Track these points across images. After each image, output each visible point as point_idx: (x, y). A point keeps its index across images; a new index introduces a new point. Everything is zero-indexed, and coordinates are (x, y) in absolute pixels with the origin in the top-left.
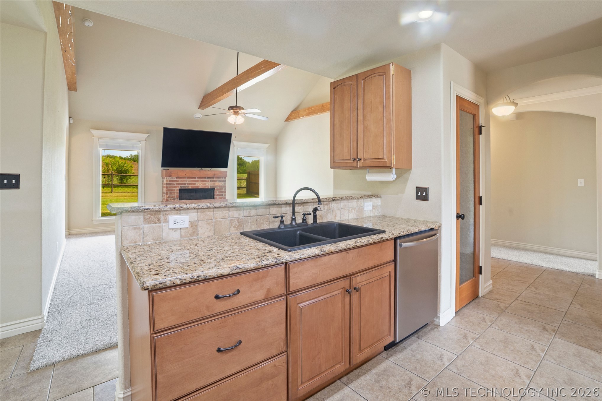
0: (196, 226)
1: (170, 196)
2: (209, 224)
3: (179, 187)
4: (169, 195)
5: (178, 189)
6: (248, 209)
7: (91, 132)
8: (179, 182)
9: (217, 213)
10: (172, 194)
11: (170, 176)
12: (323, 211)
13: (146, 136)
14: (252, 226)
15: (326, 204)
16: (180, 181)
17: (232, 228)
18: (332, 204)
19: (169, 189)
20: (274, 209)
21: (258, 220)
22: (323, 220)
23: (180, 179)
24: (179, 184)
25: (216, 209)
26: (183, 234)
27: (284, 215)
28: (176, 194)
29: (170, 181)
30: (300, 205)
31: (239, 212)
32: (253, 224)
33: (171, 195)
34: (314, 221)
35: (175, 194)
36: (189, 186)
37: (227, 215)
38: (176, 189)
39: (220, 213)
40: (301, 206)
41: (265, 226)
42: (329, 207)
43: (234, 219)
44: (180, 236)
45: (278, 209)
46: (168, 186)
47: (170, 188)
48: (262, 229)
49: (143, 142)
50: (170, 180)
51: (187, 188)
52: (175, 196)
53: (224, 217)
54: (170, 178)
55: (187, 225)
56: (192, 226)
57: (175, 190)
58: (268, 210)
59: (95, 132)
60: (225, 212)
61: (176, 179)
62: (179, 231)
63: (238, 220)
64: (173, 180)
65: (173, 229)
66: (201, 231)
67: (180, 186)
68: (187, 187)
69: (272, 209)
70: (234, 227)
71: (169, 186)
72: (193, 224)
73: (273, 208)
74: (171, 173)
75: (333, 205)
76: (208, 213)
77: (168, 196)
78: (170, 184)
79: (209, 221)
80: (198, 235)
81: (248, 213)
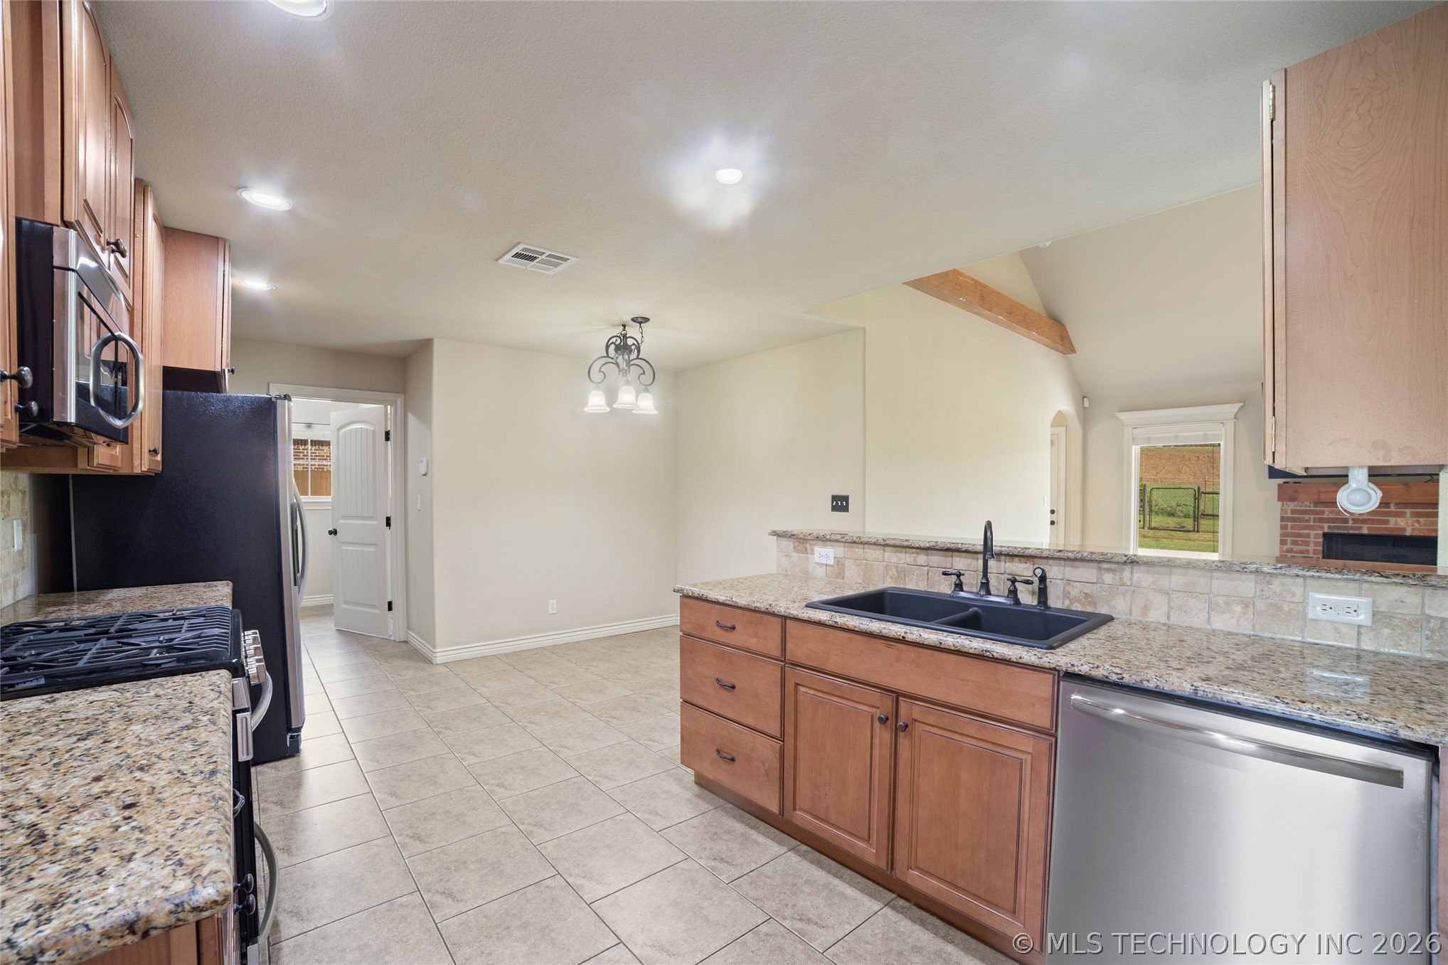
0: (842, 565)
1: (1292, 549)
2: (857, 565)
3: (1323, 527)
4: (1289, 546)
5: (1321, 532)
6: (913, 553)
7: (1118, 417)
8: (1325, 516)
9: (867, 552)
10: (1301, 545)
11: (1293, 499)
12: (1099, 585)
13: (1235, 407)
14: (920, 583)
15: (1109, 570)
16: (1326, 512)
17: (888, 578)
18: (1132, 572)
19: (1289, 530)
20: (962, 559)
21: (930, 574)
22: (1096, 608)
23: (1326, 507)
24: (1322, 520)
25: (866, 546)
26: (828, 572)
27: (962, 572)
28: (1312, 545)
29: (1293, 512)
30: (1023, 559)
31: (899, 555)
32: (921, 579)
33: (1296, 548)
34: (1042, 600)
35: (1308, 546)
36: (1360, 528)
37: (881, 557)
38: (1312, 533)
39: (872, 552)
40: (1026, 563)
41: (942, 587)
42: (1121, 579)
43: (891, 566)
44: (825, 575)
45: (969, 561)
46: (1287, 525)
47: (1292, 527)
48: (937, 591)
49: (1230, 424)
50: (1292, 510)
51: (1351, 532)
52: (1308, 552)
53: (876, 560)
54: (1292, 505)
55: (831, 562)
56: (838, 565)
57: (1308, 536)
58: (949, 559)
59: (1125, 417)
60: (878, 552)
61: (1312, 508)
62: (824, 567)
63: (897, 568)
64: (1303, 508)
65: (818, 564)
66: (847, 574)
67: (1326, 525)
68: (1351, 528)
69: (958, 559)
70: (891, 578)
71: (1289, 524)
72: (838, 562)
73: (960, 557)
74: (1295, 491)
75: (1136, 576)
76: (857, 550)
77: (1285, 548)
78: (1293, 520)
79: (858, 561)
80: (843, 578)
81: (912, 559)
